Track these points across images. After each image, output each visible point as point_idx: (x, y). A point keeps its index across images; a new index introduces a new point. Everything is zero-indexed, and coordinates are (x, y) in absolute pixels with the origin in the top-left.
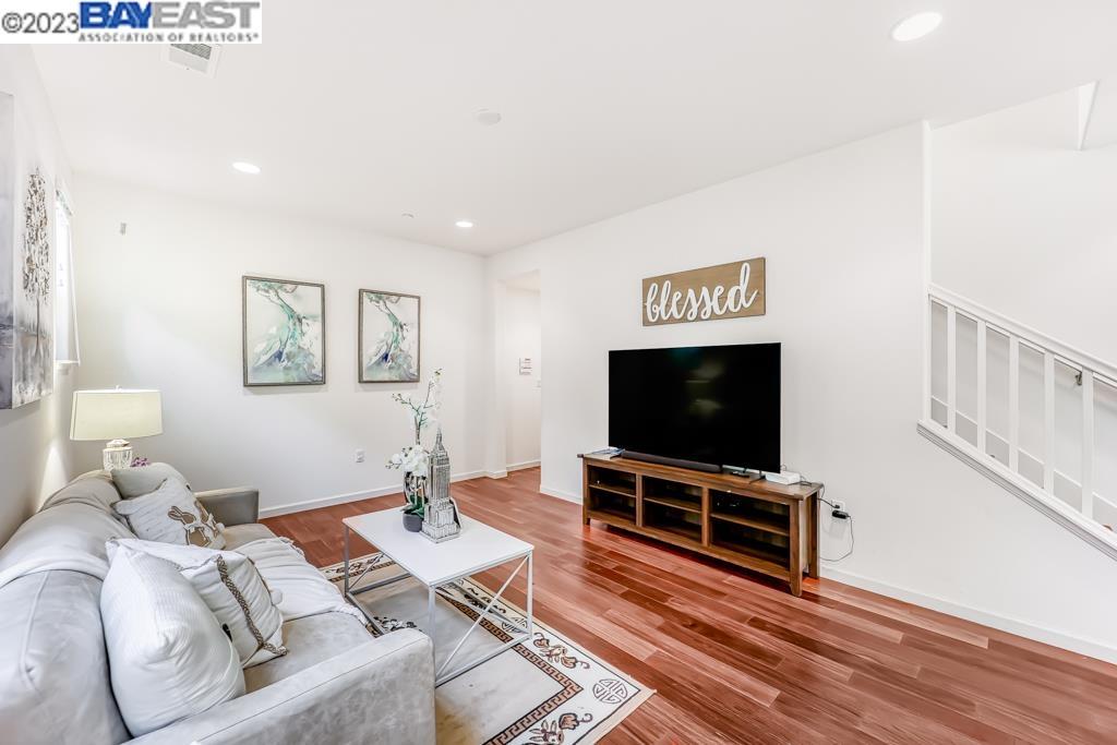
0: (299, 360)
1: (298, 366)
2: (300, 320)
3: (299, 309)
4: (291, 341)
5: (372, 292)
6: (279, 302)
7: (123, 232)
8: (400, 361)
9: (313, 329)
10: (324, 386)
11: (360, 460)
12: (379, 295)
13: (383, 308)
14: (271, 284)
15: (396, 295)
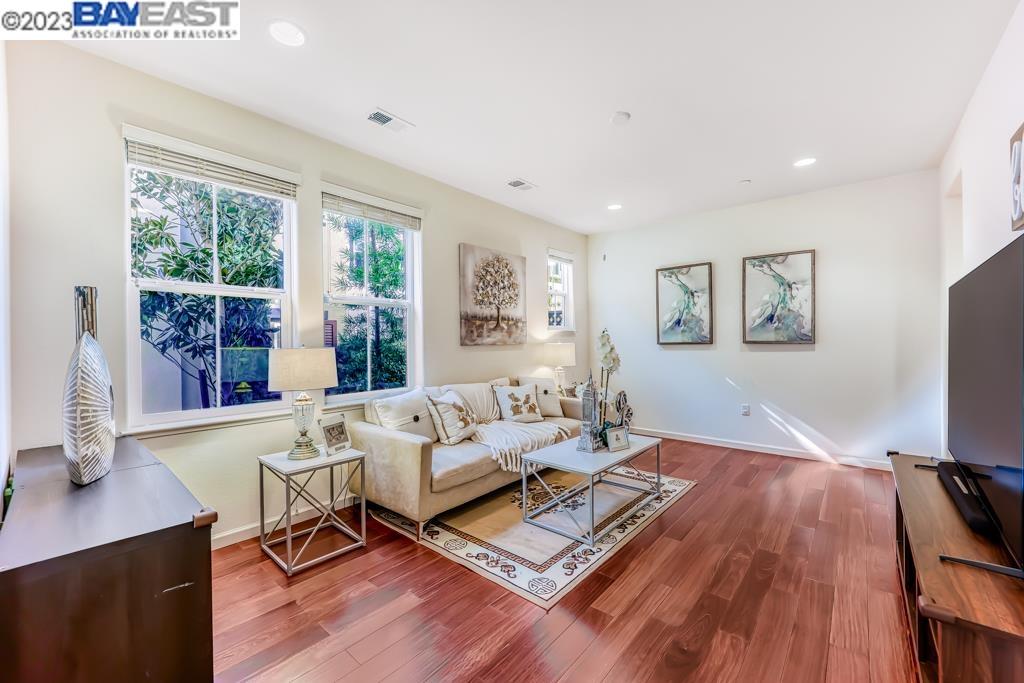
0: (691, 325)
1: (691, 329)
2: (692, 294)
3: (692, 287)
4: (687, 311)
5: (754, 258)
6: (678, 283)
7: (604, 258)
8: (788, 321)
9: (702, 300)
10: (713, 346)
11: (746, 414)
12: (762, 260)
13: (767, 270)
14: (671, 271)
15: (781, 255)
